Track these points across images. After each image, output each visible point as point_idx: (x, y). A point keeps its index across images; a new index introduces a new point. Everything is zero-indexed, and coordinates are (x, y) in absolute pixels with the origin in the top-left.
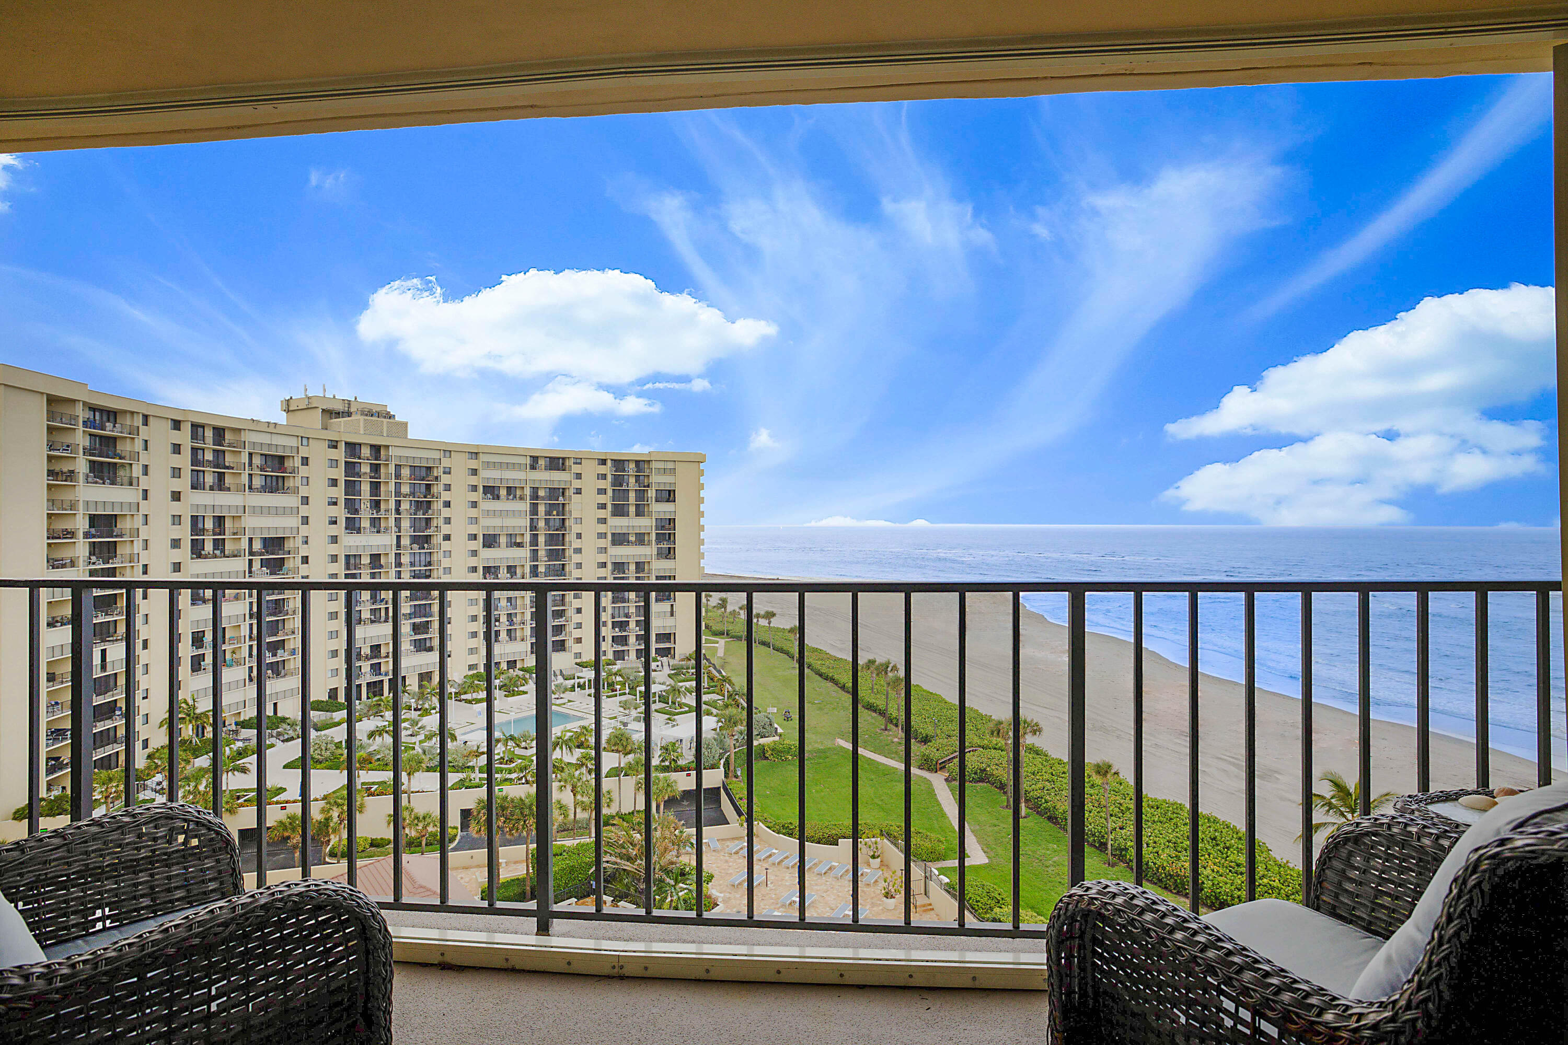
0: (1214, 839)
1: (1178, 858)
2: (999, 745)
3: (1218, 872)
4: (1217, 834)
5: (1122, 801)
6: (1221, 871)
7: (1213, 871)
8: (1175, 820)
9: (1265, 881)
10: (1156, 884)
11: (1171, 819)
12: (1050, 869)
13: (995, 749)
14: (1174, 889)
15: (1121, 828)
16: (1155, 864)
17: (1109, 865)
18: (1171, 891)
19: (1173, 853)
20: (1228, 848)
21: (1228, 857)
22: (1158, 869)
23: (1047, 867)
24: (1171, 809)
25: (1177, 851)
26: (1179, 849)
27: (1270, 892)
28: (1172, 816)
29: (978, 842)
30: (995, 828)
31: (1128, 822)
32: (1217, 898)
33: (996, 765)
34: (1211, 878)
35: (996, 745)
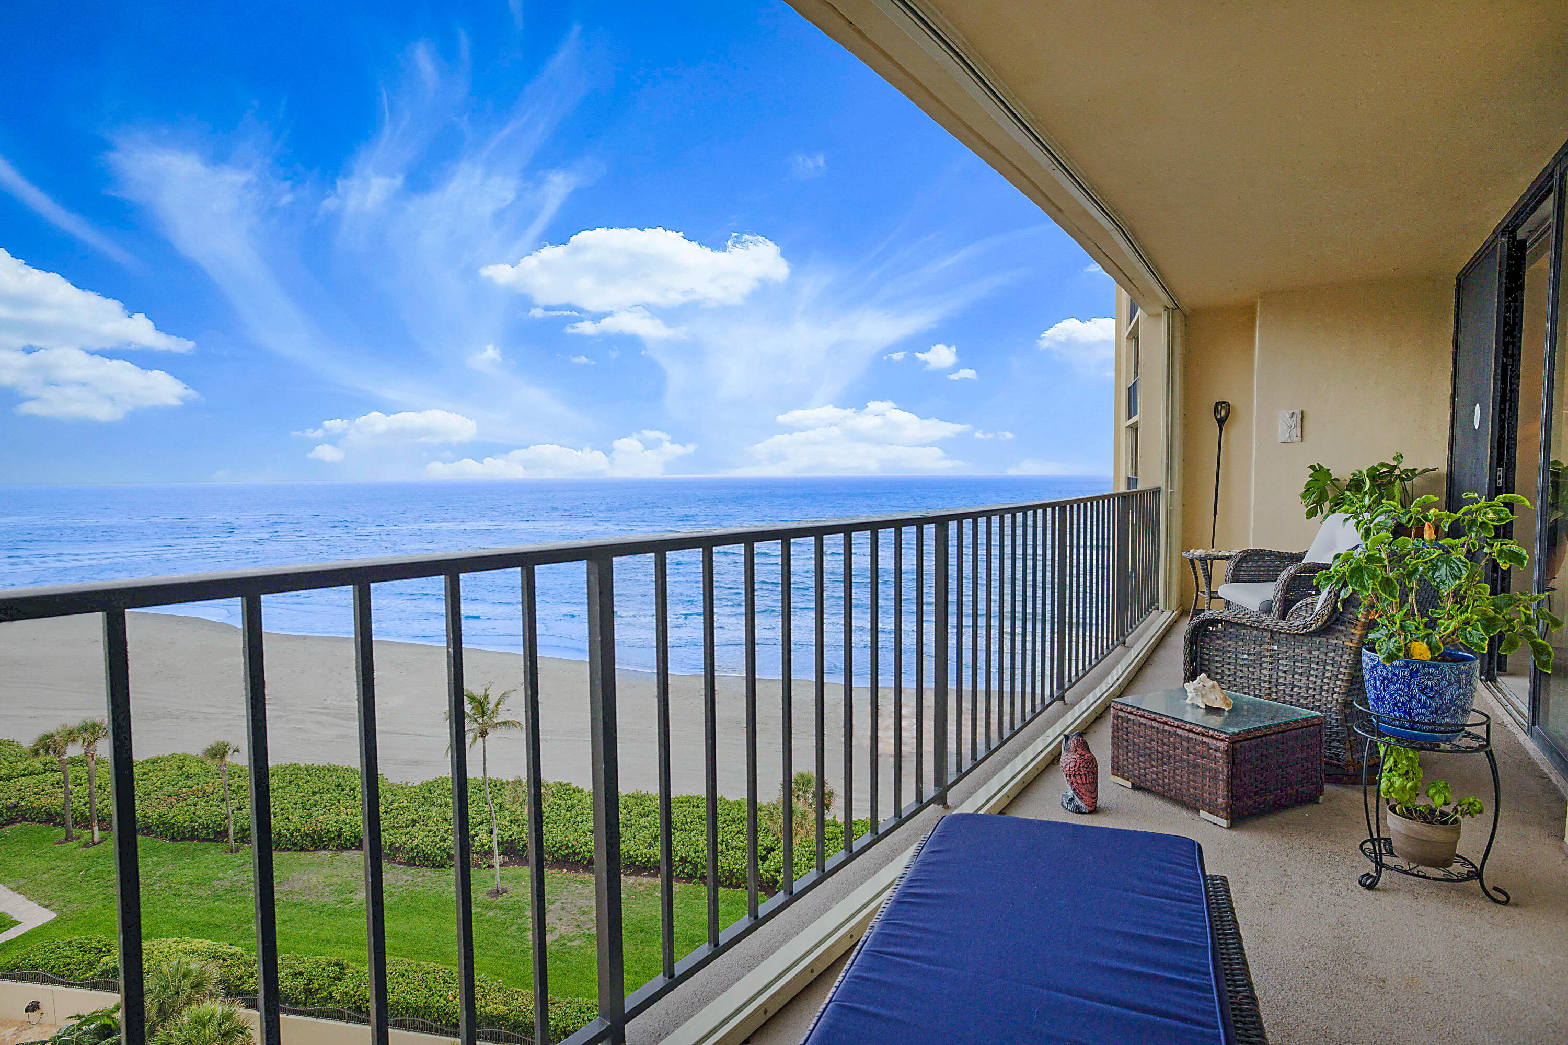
0: (339, 786)
1: (310, 816)
2: (31, 768)
3: (352, 814)
4: (341, 780)
5: (231, 781)
6: (354, 812)
7: (347, 814)
8: (296, 781)
9: (396, 805)
10: (289, 850)
11: (290, 782)
12: (156, 887)
13: (23, 776)
14: (311, 846)
15: (240, 809)
16: (288, 830)
17: (232, 852)
18: (308, 850)
19: (305, 813)
20: (354, 790)
21: (355, 797)
22: (292, 834)
23: (152, 885)
24: (288, 772)
25: (306, 809)
26: (308, 807)
27: (402, 812)
28: (292, 779)
29: (29, 899)
30: (54, 872)
31: (245, 800)
32: (356, 838)
33: (35, 793)
34: (347, 821)
35: (25, 770)
